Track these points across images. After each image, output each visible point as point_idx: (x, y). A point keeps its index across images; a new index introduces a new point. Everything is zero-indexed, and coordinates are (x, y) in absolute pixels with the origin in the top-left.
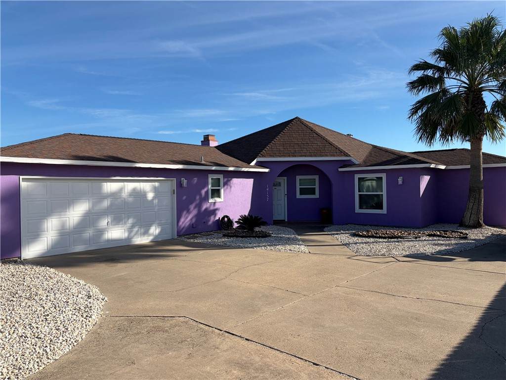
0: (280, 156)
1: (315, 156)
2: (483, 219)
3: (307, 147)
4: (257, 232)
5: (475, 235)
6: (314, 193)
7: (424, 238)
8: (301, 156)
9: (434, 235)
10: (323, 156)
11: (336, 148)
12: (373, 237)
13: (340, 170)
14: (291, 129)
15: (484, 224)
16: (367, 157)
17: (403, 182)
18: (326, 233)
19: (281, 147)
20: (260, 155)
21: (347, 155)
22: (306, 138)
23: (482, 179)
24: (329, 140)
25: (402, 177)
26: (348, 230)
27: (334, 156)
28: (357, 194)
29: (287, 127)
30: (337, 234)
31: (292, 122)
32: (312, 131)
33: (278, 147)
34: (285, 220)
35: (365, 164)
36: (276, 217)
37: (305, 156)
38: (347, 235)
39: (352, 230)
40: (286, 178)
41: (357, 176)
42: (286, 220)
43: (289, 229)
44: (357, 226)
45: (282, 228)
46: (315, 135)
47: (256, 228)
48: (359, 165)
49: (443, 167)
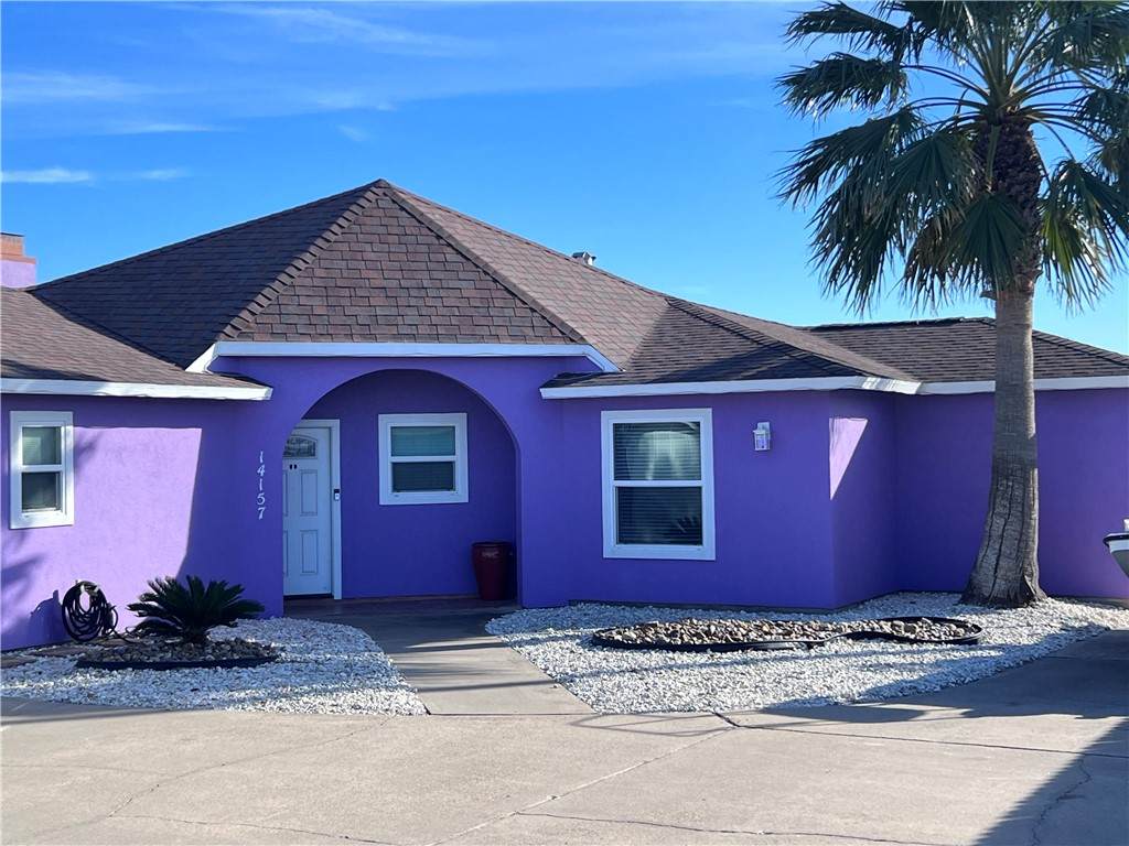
0: (314, 338)
1: (453, 338)
2: (1036, 574)
3: (421, 303)
4: (218, 644)
5: (1006, 631)
6: (449, 485)
7: (835, 647)
8: (398, 337)
9: (872, 636)
10: (481, 339)
11: (533, 310)
12: (660, 646)
13: (547, 393)
14: (356, 228)
15: (1040, 593)
16: (646, 345)
17: (771, 443)
18: (494, 640)
19: (316, 302)
20: (228, 330)
21: (571, 337)
22: (414, 266)
23: (1033, 431)
24: (505, 278)
25: (767, 424)
26: (574, 626)
27: (524, 339)
28: (610, 485)
29: (341, 221)
30: (534, 642)
31: (362, 202)
32: (439, 237)
33: (303, 301)
34: (330, 596)
35: (639, 370)
36: (296, 585)
37: (414, 338)
38: (568, 644)
39: (588, 624)
40: (335, 424)
41: (609, 419)
42: (338, 596)
43: (350, 631)
44: (610, 611)
45: (320, 627)
46: (451, 256)
47: (215, 630)
48: (616, 378)
49: (908, 387)
